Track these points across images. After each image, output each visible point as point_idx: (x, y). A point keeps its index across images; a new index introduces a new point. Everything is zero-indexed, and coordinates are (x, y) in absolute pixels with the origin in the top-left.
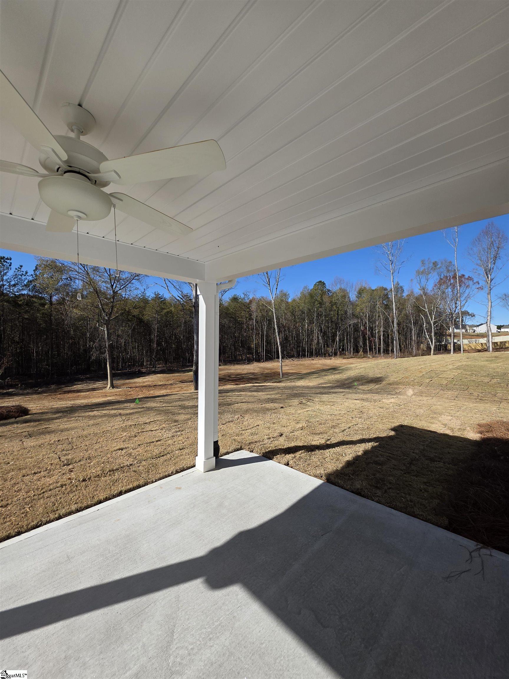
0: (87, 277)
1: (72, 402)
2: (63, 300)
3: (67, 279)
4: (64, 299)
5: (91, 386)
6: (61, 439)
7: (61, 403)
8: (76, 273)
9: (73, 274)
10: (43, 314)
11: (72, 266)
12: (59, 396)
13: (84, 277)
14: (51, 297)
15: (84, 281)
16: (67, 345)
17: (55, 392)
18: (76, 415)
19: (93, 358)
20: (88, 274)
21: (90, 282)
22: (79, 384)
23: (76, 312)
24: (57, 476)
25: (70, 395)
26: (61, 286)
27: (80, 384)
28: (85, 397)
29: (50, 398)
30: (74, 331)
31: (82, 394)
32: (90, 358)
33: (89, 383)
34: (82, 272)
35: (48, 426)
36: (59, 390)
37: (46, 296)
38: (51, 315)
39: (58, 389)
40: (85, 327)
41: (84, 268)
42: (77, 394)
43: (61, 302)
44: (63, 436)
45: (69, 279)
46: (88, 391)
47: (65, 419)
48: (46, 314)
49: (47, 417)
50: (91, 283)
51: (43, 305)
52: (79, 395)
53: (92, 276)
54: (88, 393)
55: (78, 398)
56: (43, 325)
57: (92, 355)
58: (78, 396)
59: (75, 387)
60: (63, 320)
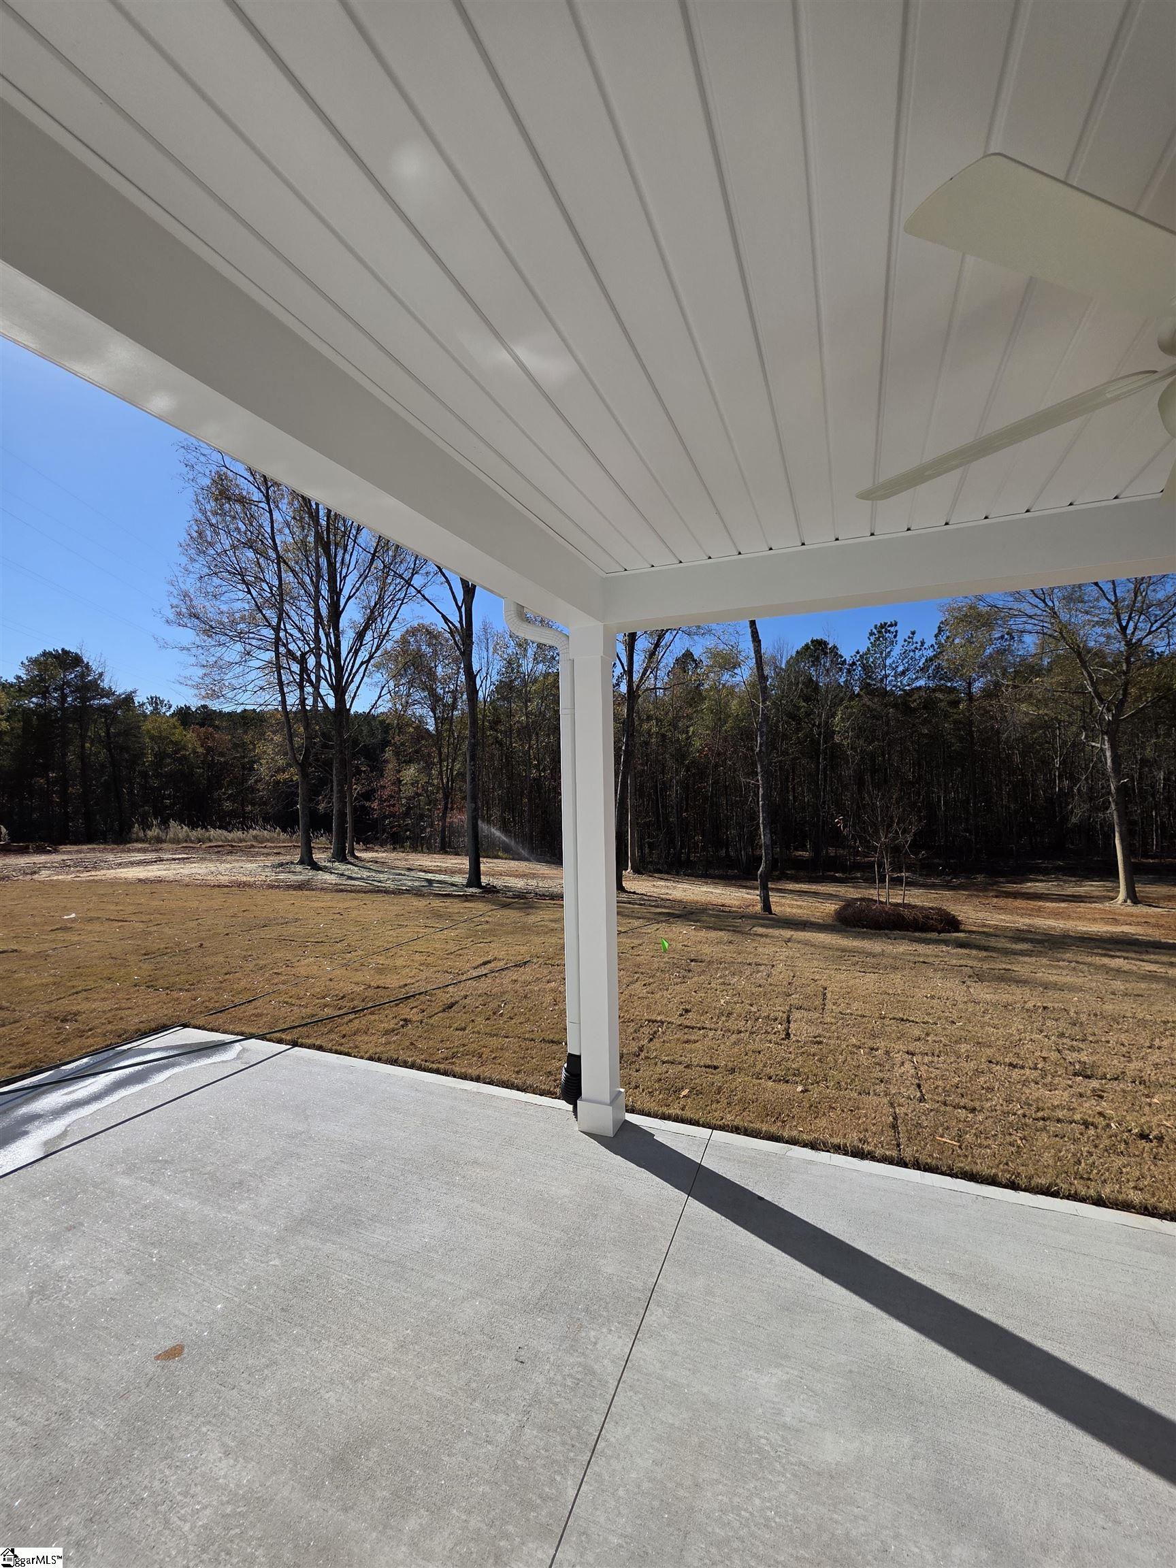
0: (1052, 624)
1: (1027, 921)
2: (995, 687)
3: (1002, 637)
4: (997, 684)
5: (1071, 889)
6: (1049, 1005)
7: (1000, 917)
8: (1024, 619)
9: (1016, 624)
10: (955, 722)
11: (1016, 606)
12: (995, 900)
13: (1045, 624)
14: (970, 684)
15: (1044, 634)
16: (1006, 789)
17: (985, 890)
18: (1068, 956)
19: (1074, 820)
20: (1055, 613)
21: (1061, 633)
22: (1038, 881)
23: (1027, 710)
24: (1066, 1094)
25: (1019, 903)
26: (991, 656)
27: (1042, 881)
28: (1056, 915)
29: (976, 901)
30: (1023, 755)
31: (1048, 904)
32: (1065, 819)
33: (1065, 881)
34: (1039, 612)
35: (1009, 967)
36: (995, 887)
37: (958, 684)
38: (971, 723)
39: (992, 885)
40: (1049, 743)
41: (1044, 601)
42: (1035, 903)
43: (992, 692)
44: (1053, 1000)
45: (1006, 636)
46: (1064, 901)
47: (1044, 961)
48: (960, 722)
49: (999, 945)
50: (1065, 633)
51: (955, 703)
52: (1040, 907)
53: (1064, 616)
54: (1063, 905)
55: (1039, 912)
56: (957, 746)
57: (1072, 812)
58: (1039, 909)
59: (1030, 887)
60: (998, 732)
